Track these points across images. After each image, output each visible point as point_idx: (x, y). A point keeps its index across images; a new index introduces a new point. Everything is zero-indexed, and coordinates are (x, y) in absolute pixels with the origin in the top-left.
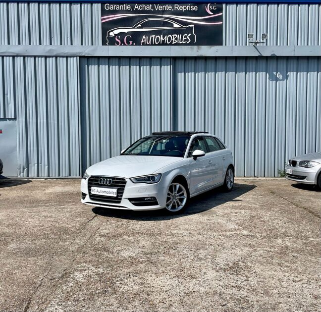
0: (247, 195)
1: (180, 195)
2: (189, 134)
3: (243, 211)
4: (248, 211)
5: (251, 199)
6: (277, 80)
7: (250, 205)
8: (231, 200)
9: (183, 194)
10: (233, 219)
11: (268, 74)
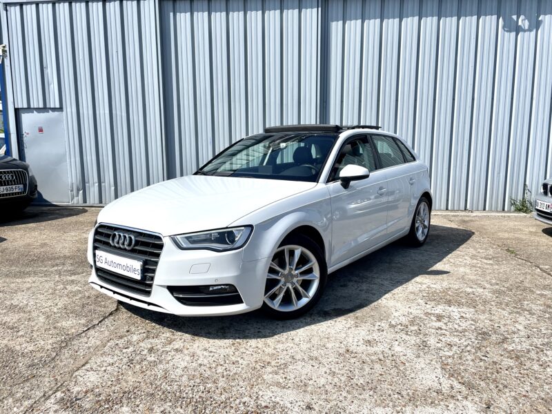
0: (458, 257)
1: (303, 273)
2: (338, 129)
3: (455, 311)
4: (469, 312)
5: (468, 271)
6: (518, 30)
7: (469, 290)
8: (424, 270)
9: (310, 271)
10: (432, 341)
11: (501, 20)
